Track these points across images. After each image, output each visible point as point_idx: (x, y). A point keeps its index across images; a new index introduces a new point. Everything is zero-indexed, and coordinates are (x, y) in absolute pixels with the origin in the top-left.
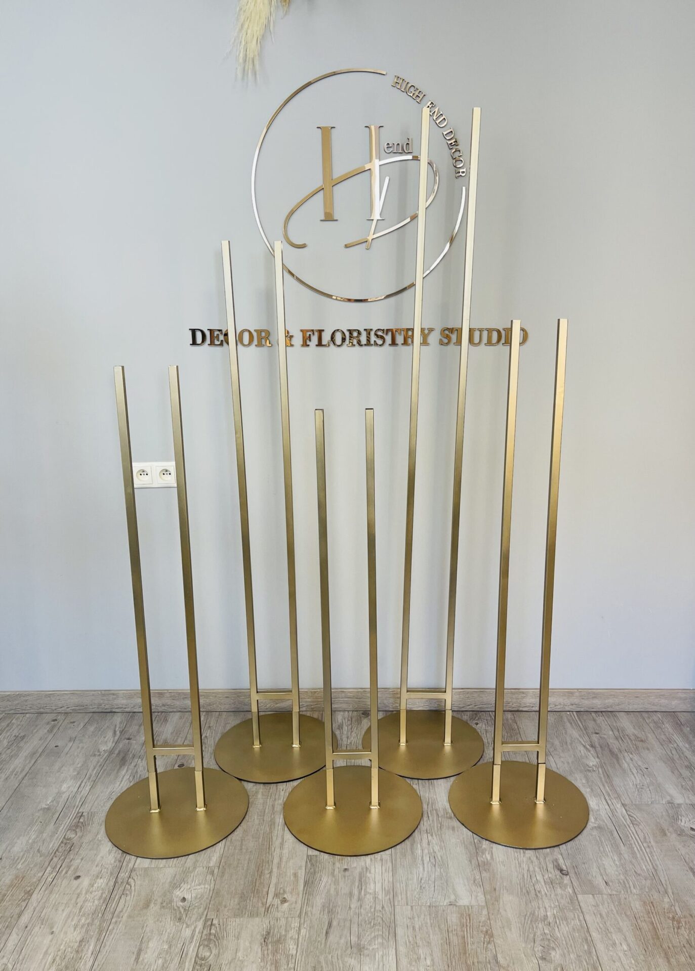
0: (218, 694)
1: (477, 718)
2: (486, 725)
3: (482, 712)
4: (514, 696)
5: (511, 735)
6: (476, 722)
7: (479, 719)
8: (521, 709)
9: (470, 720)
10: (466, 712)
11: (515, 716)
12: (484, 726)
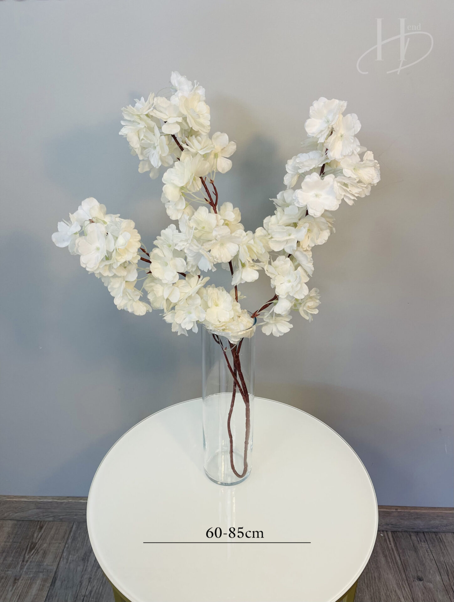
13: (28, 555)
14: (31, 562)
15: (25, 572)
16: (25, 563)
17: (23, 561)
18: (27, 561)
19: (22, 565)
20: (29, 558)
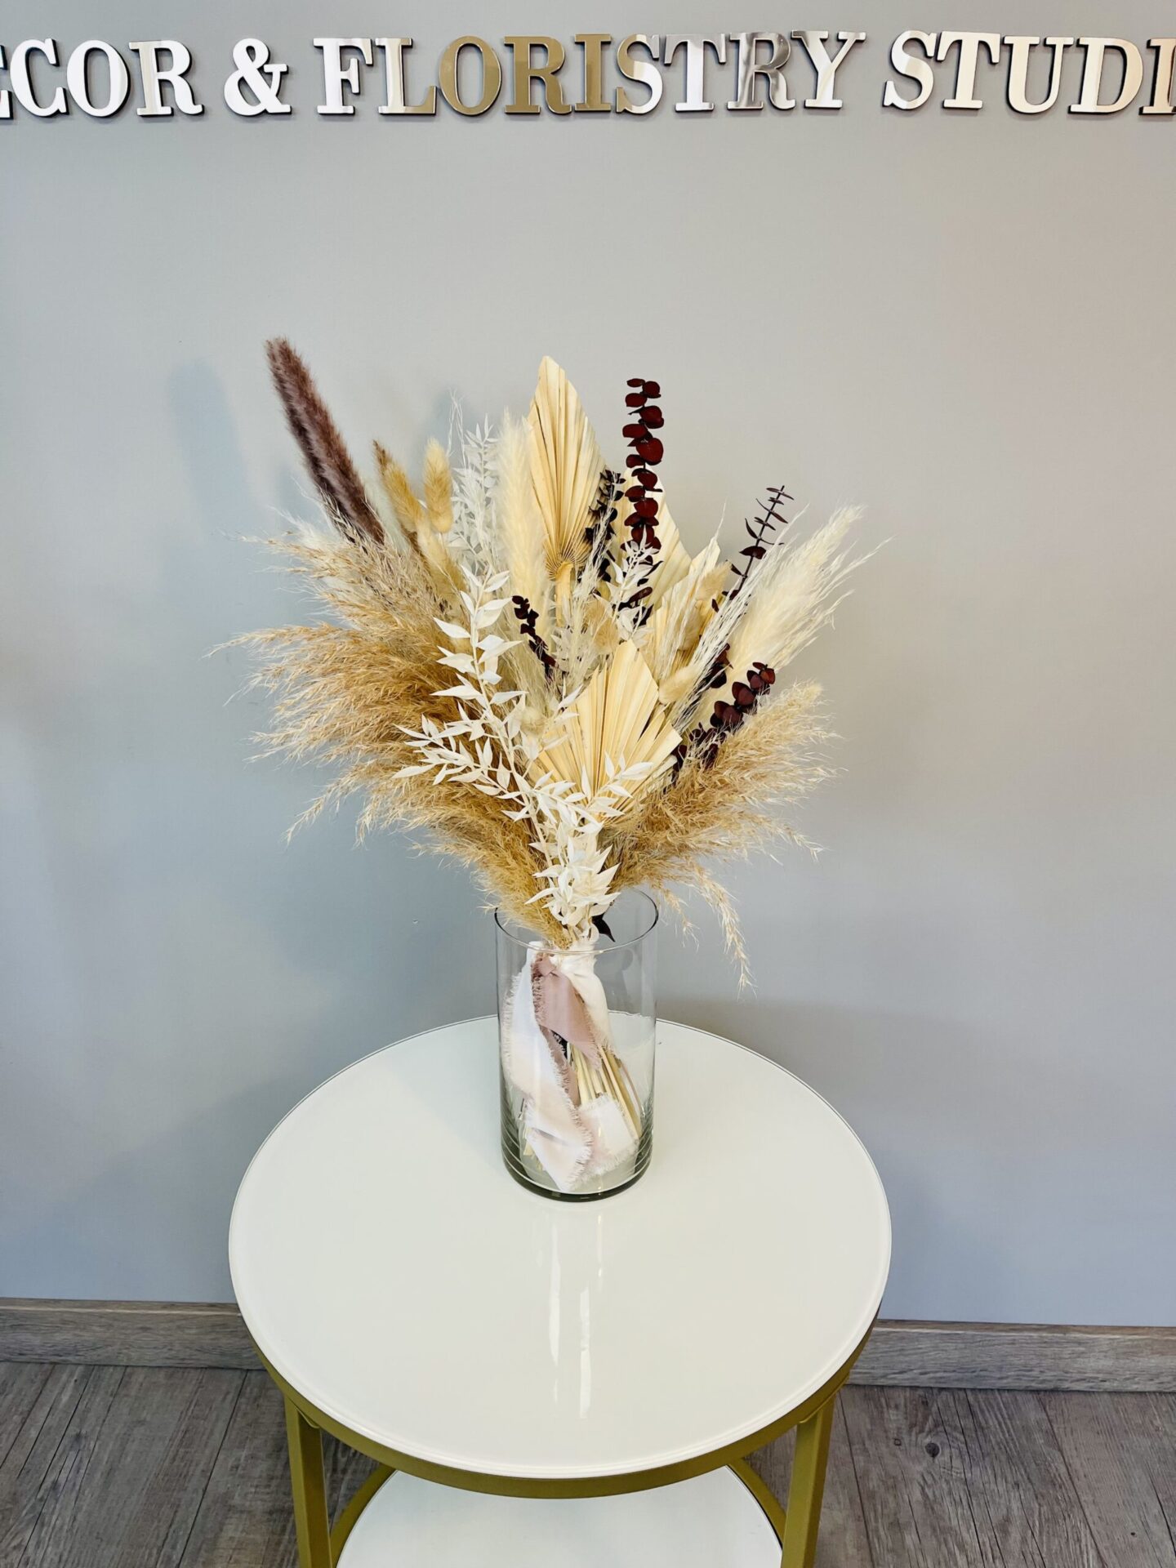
0: (116, 1320)
1: (930, 1422)
2: (963, 1461)
3: (944, 1393)
4: (1049, 1351)
5: (1052, 1510)
6: (928, 1441)
7: (936, 1426)
8: (1066, 1385)
9: (910, 1432)
10: (891, 1392)
11: (1051, 1413)
12: (957, 1463)
13: (343, 1456)
14: (355, 1472)
15: (345, 1495)
16: (340, 1475)
17: (334, 1470)
18: (344, 1471)
19: (333, 1482)
20: (348, 1463)
